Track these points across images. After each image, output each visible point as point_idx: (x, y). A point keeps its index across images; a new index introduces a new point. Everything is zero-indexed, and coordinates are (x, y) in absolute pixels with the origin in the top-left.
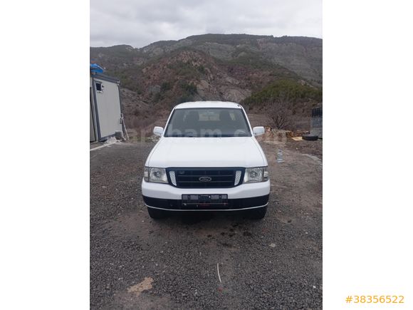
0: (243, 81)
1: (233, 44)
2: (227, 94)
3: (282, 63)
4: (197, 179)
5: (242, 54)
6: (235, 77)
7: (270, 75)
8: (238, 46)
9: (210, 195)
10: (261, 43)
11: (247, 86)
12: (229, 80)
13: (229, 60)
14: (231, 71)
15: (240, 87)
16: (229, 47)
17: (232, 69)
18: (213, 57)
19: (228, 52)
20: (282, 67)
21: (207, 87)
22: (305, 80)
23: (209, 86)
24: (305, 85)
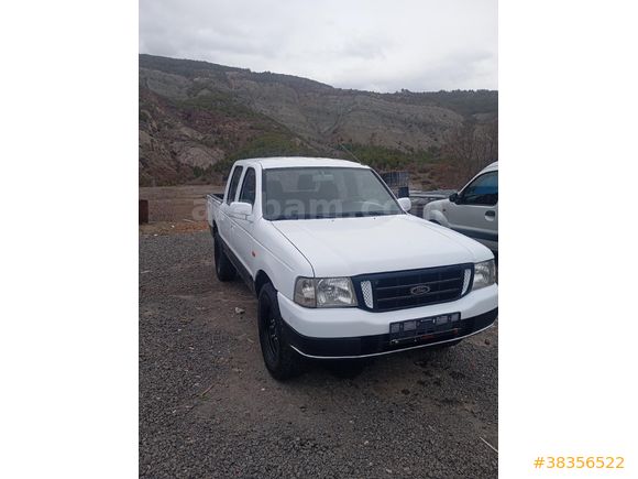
0: (209, 135)
1: (187, 75)
2: (184, 154)
3: (267, 112)
4: (407, 291)
5: (205, 92)
6: (196, 128)
7: (251, 128)
8: (196, 79)
9: (435, 317)
10: (232, 78)
11: (216, 143)
12: (186, 131)
13: (184, 100)
14: (188, 118)
15: (205, 143)
16: (182, 80)
17: (189, 115)
18: (155, 94)
19: (181, 87)
20: (268, 118)
21: (149, 142)
22: (299, 137)
23: (152, 141)
24: (302, 144)
